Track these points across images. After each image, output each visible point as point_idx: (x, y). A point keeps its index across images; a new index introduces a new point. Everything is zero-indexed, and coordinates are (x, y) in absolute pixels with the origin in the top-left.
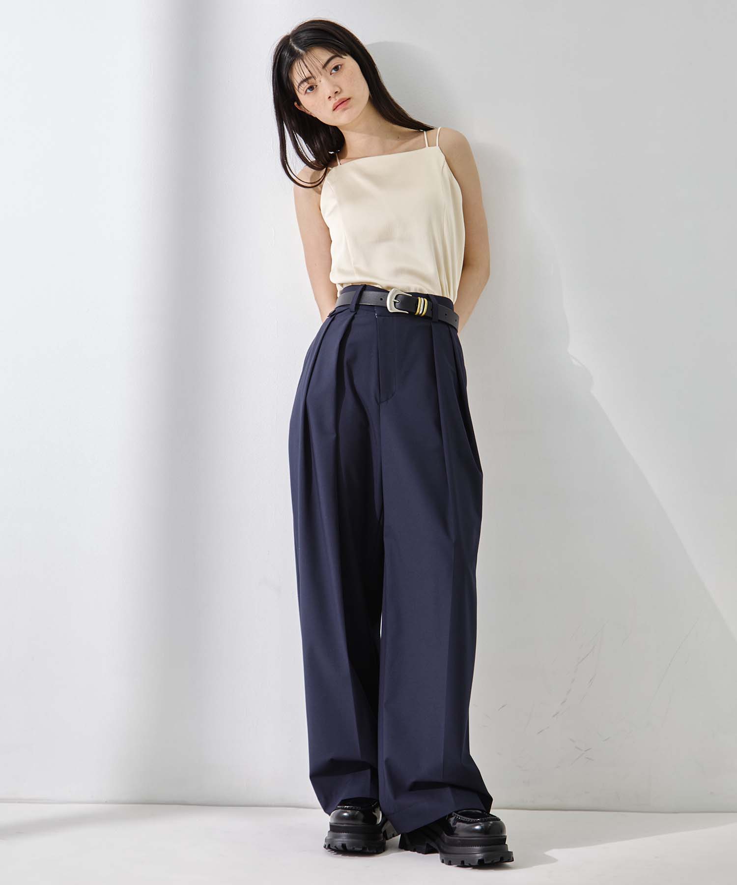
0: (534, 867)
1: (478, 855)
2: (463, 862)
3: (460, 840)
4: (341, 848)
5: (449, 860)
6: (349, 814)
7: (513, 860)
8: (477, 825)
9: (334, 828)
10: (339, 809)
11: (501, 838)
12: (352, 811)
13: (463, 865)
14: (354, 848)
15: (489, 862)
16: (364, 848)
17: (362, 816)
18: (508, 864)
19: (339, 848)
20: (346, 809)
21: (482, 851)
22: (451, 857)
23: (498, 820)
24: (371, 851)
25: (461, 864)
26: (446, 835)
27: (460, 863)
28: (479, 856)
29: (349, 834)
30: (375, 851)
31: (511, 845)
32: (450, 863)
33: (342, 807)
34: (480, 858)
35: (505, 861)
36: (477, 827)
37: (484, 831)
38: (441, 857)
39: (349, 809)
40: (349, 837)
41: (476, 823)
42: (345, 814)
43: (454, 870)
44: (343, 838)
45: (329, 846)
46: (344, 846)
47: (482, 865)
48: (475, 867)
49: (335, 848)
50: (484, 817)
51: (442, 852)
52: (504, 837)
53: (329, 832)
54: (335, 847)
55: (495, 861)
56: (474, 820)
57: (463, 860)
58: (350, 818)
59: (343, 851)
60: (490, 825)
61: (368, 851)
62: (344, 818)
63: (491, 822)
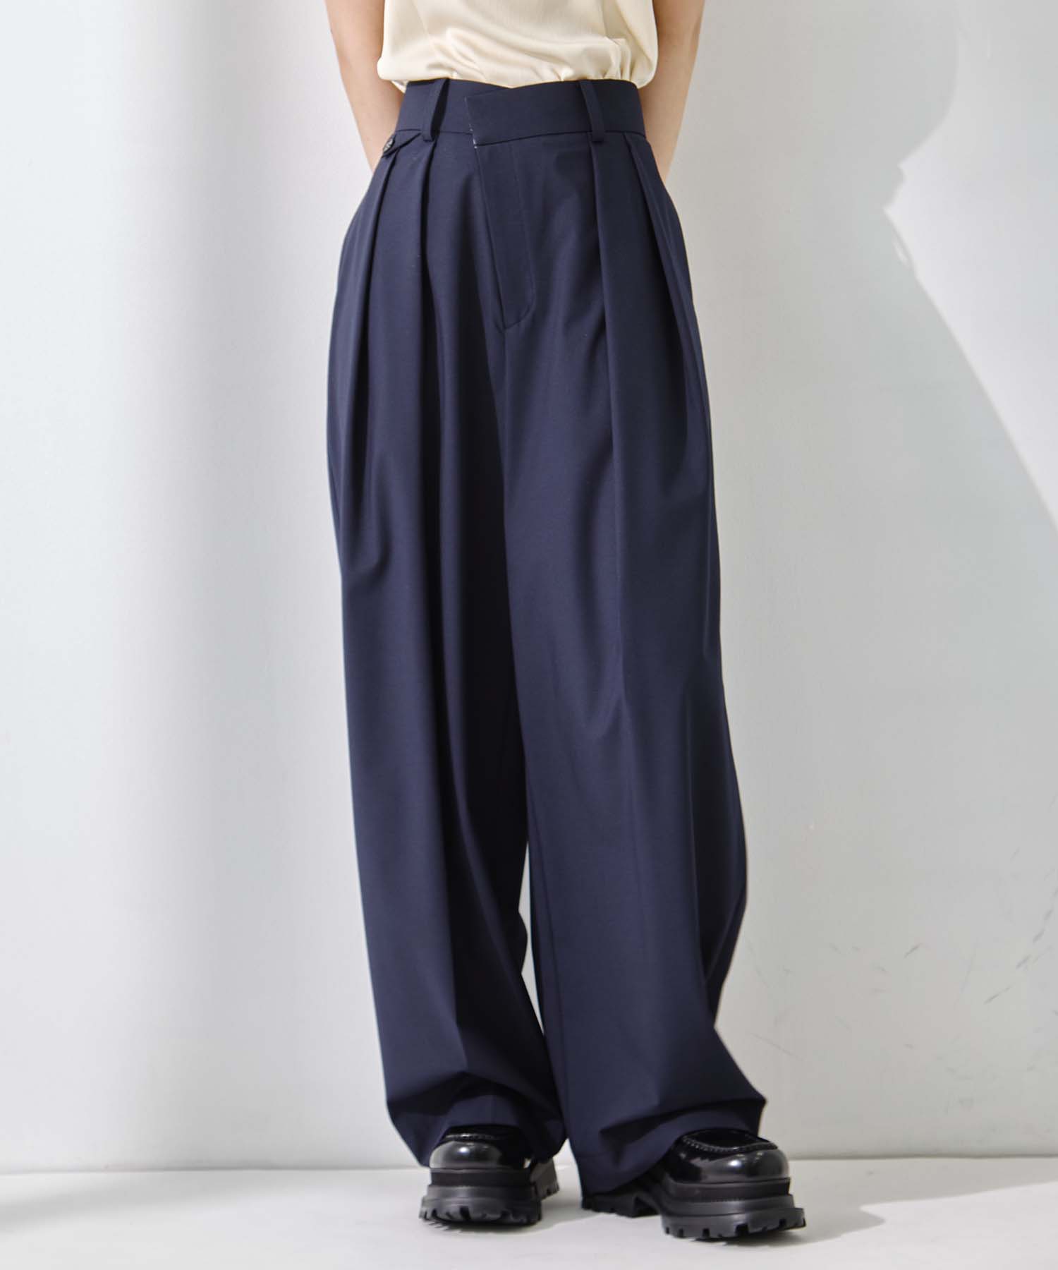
0: (845, 1236)
1: (736, 1217)
2: (706, 1232)
3: (700, 1189)
4: (459, 1217)
5: (680, 1227)
6: (471, 1150)
7: (804, 1225)
8: (732, 1159)
9: (439, 1179)
10: (450, 1140)
11: (780, 1182)
12: (476, 1144)
13: (707, 1236)
14: (484, 1215)
15: (759, 1229)
16: (504, 1215)
17: (496, 1153)
18: (796, 1232)
19: (455, 1216)
20: (465, 1140)
21: (745, 1209)
22: (684, 1221)
23: (773, 1147)
24: (518, 1220)
25: (703, 1235)
26: (671, 1181)
27: (702, 1232)
28: (739, 1219)
29: (473, 1188)
30: (525, 1220)
31: (800, 1195)
32: (681, 1234)
33: (457, 1136)
34: (741, 1223)
35: (788, 1225)
36: (734, 1163)
37: (747, 1170)
38: (664, 1222)
39: (469, 1140)
40: (472, 1194)
41: (731, 1155)
42: (464, 1150)
43: (689, 1246)
44: (460, 1198)
45: (434, 1213)
46: (464, 1211)
47: (743, 1236)
48: (731, 1241)
49: (446, 1217)
50: (745, 1144)
51: (667, 1213)
52: (786, 1181)
53: (430, 1186)
54: (448, 1214)
55: (770, 1228)
56: (727, 1149)
57: (706, 1227)
58: (474, 1156)
59: (464, 1221)
60: (757, 1158)
61: (511, 1219)
62: (462, 1158)
63: (760, 1153)
